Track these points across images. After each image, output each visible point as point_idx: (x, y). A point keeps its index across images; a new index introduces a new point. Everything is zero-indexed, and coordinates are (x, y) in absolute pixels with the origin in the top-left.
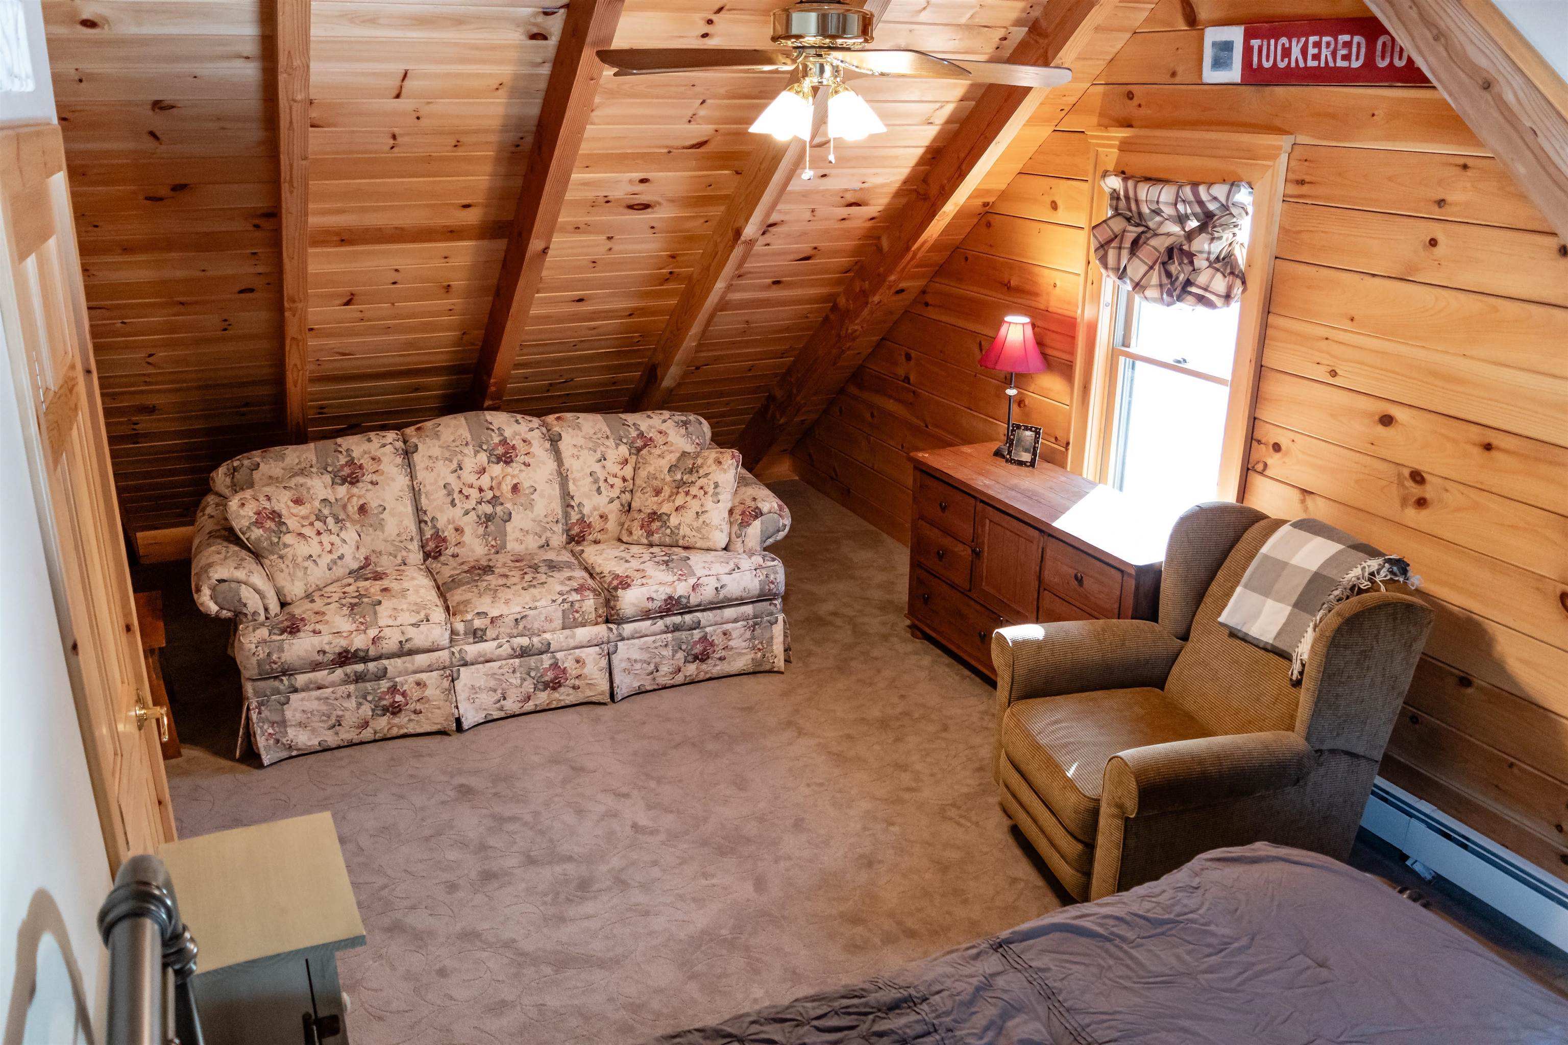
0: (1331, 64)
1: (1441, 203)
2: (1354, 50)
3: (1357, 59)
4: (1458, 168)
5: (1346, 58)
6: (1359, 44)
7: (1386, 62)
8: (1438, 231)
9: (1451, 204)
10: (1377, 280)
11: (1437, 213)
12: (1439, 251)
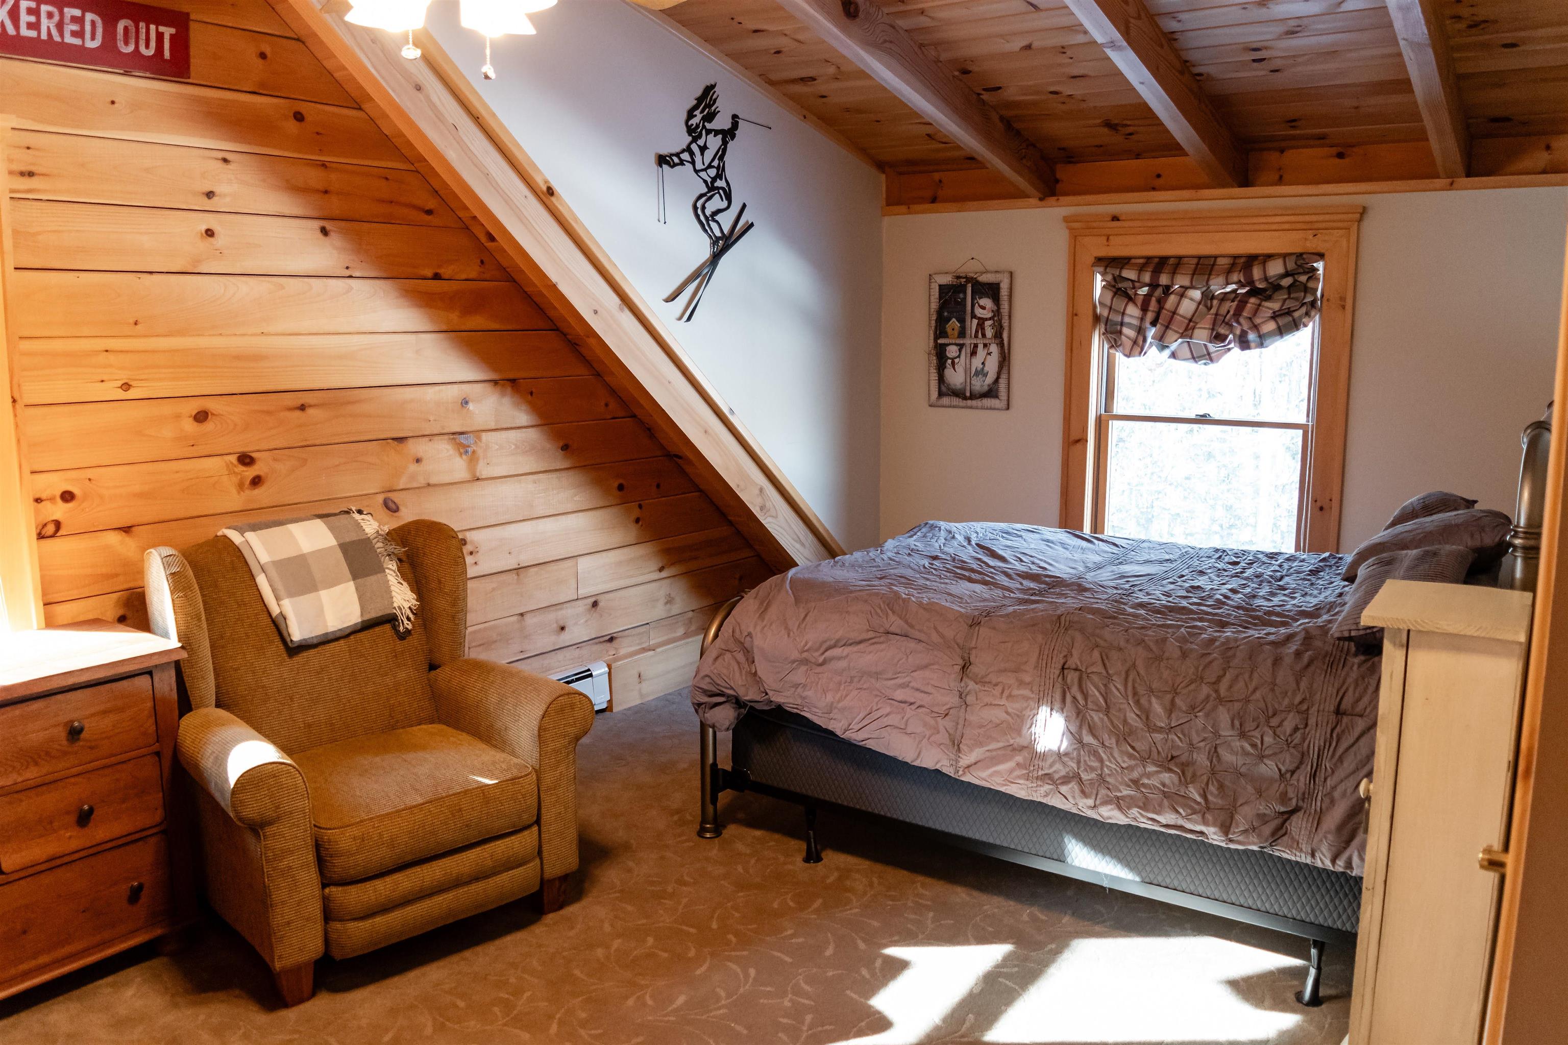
0: (57, 38)
1: (210, 195)
2: (88, 28)
3: (93, 38)
4: (219, 161)
5: (79, 34)
6: (93, 23)
7: (131, 48)
8: (211, 221)
9: (220, 196)
10: (155, 276)
11: (208, 204)
12: (219, 241)
